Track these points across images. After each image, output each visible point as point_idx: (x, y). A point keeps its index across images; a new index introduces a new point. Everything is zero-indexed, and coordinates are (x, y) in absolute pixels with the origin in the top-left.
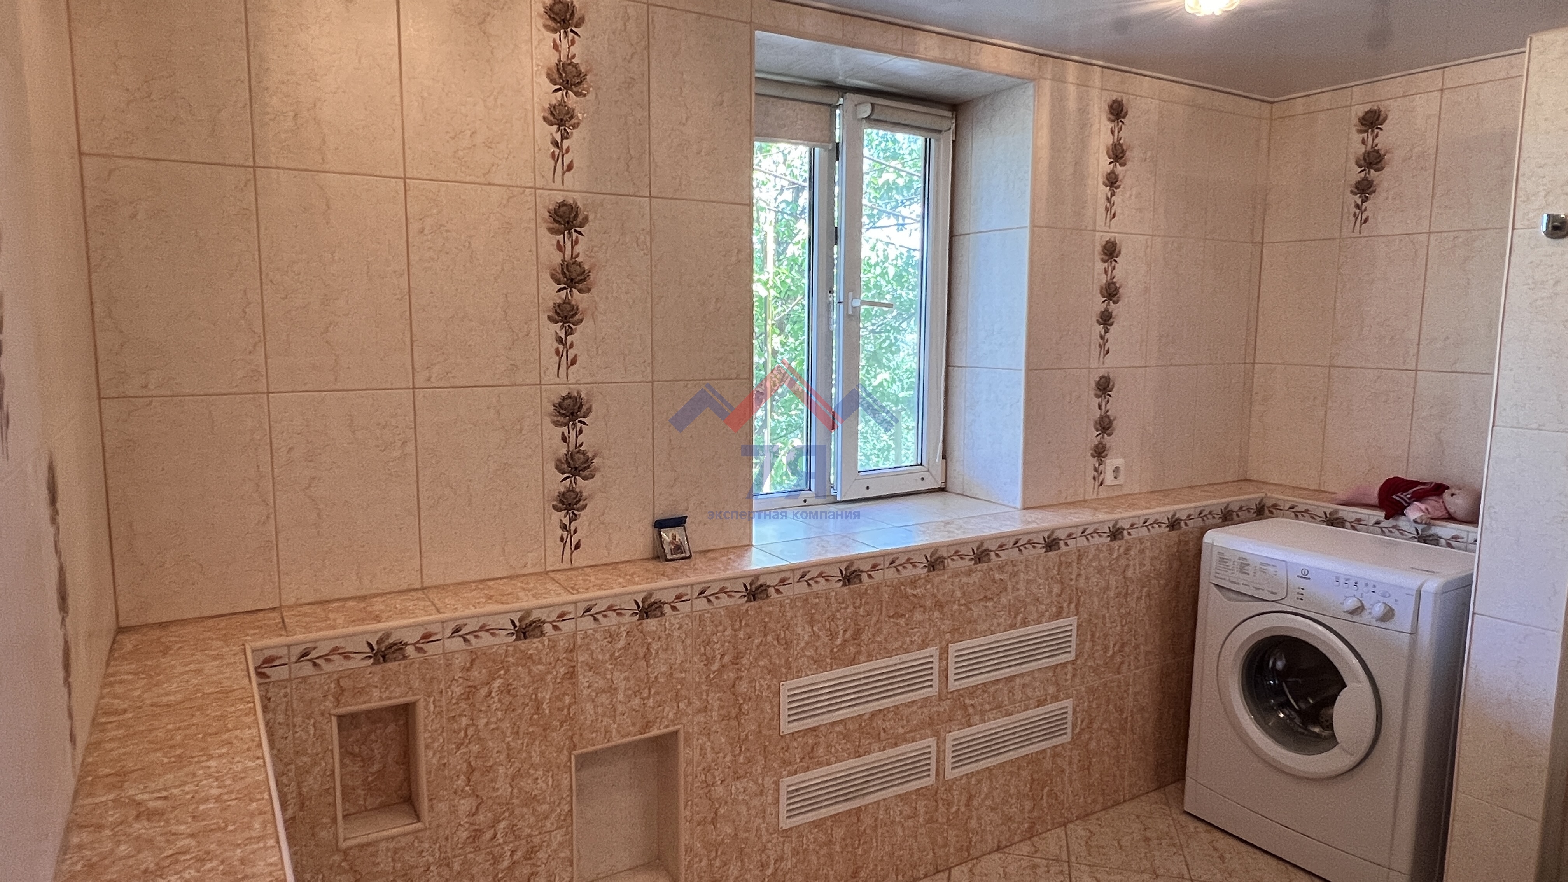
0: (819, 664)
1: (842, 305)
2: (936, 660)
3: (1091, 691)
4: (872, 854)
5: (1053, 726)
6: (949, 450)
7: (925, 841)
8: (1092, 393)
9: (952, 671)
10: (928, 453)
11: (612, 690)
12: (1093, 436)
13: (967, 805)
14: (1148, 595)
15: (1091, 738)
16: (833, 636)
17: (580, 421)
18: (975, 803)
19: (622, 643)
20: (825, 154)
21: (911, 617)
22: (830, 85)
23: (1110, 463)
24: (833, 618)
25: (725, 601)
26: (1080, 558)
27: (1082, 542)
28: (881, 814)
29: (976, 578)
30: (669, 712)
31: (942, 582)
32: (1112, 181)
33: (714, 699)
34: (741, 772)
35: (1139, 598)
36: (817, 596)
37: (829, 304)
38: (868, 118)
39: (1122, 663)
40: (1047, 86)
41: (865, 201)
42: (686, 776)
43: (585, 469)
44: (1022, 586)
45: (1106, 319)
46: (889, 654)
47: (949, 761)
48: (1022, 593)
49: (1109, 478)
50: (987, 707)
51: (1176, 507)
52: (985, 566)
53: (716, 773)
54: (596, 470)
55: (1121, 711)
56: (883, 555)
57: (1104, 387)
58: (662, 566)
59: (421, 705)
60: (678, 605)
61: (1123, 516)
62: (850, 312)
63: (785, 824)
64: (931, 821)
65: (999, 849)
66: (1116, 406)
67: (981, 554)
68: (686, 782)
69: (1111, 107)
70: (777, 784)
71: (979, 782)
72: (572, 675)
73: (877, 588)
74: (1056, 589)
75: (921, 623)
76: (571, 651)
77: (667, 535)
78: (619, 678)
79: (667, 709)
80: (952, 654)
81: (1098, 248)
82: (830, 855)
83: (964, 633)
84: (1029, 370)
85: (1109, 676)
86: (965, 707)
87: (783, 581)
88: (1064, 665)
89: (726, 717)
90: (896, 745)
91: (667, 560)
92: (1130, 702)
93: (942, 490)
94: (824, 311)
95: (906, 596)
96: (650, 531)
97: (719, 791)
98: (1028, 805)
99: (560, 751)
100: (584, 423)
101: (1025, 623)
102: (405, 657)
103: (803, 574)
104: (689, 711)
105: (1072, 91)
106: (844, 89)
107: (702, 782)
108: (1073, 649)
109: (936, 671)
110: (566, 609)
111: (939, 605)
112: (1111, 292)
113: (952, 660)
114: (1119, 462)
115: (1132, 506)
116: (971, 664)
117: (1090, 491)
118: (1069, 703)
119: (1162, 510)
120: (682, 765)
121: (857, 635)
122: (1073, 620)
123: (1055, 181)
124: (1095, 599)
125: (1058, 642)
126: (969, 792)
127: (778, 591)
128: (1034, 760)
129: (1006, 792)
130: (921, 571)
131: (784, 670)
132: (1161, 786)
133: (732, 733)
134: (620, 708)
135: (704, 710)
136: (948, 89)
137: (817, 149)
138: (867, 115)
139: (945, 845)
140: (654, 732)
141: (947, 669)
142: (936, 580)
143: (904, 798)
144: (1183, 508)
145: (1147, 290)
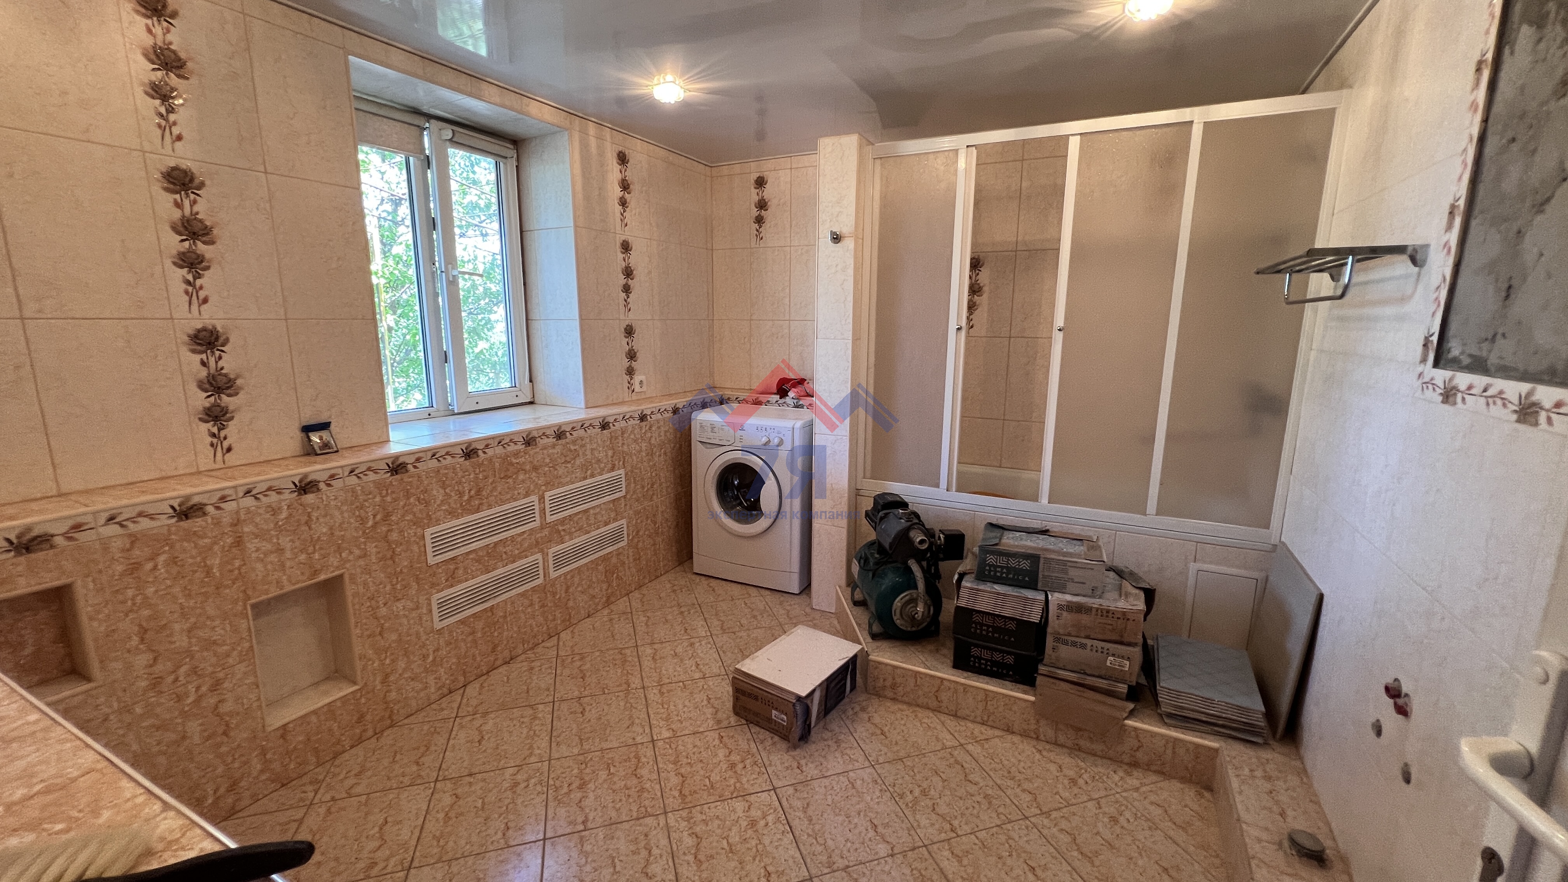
0: (453, 514)
1: (444, 274)
2: (536, 503)
3: (637, 513)
4: (505, 633)
5: (616, 537)
6: (534, 375)
7: (540, 619)
8: (623, 335)
9: (548, 510)
10: (519, 378)
11: (280, 550)
12: (626, 363)
13: (567, 591)
14: (665, 454)
15: (638, 541)
16: (461, 494)
17: (218, 350)
18: (571, 590)
19: (284, 515)
20: (418, 163)
21: (517, 478)
22: (416, 112)
23: (637, 378)
24: (460, 483)
25: (372, 476)
26: (623, 433)
27: (623, 424)
28: (509, 608)
29: (558, 449)
30: (334, 561)
31: (536, 453)
32: (623, 203)
33: (372, 548)
34: (400, 596)
35: (660, 456)
36: (446, 468)
37: (433, 273)
38: (451, 140)
39: (653, 494)
40: (576, 136)
41: (455, 214)
42: (354, 605)
43: (228, 388)
44: (588, 452)
45: (627, 289)
46: (504, 502)
47: (551, 566)
48: (589, 456)
49: (637, 388)
50: (573, 530)
51: (676, 401)
52: (563, 441)
53: (379, 599)
54: (241, 388)
55: (655, 523)
56: (493, 438)
57: (629, 331)
58: (313, 458)
59: (79, 583)
60: (332, 483)
61: (647, 408)
62: (451, 279)
63: (438, 625)
64: (543, 606)
65: (589, 616)
66: (638, 343)
67: (560, 434)
68: (354, 610)
69: (618, 155)
70: (429, 599)
71: (572, 577)
72: (239, 542)
73: (490, 460)
74: (610, 453)
75: (523, 481)
76: (236, 525)
77: (315, 438)
78: (285, 542)
79: (332, 559)
80: (547, 498)
81: (618, 245)
82: (475, 641)
83: (553, 485)
84: (582, 319)
85: (646, 503)
86: (558, 532)
87: (418, 460)
88: (619, 499)
89: (383, 558)
90: (514, 562)
91: (317, 455)
92: (659, 518)
93: (531, 403)
94: (430, 278)
95: (512, 464)
96: (298, 435)
97: (383, 611)
98: (605, 586)
99: (235, 602)
100: (223, 351)
101: (592, 476)
102: (52, 547)
103: (434, 453)
104: (351, 557)
105: (593, 142)
106: (429, 117)
107: (368, 607)
108: (624, 489)
109: (537, 511)
110: (226, 492)
111: (535, 469)
112: (628, 273)
113: (547, 503)
114: (642, 378)
115: (652, 402)
116: (560, 503)
117: (626, 395)
118: (624, 522)
119: (669, 403)
120: (350, 599)
121: (479, 492)
122: (622, 472)
123: (587, 198)
124: (634, 458)
125: (613, 485)
126: (566, 584)
127: (415, 467)
128: (605, 558)
129: (590, 581)
130: (520, 447)
131: (426, 521)
132: (681, 563)
133: (389, 570)
134: (288, 564)
135: (364, 556)
136: (509, 128)
137: (411, 158)
138: (450, 137)
139: (554, 620)
140: (322, 577)
141: (544, 509)
142: (532, 452)
143: (523, 595)
144: (680, 402)
145: (650, 272)
